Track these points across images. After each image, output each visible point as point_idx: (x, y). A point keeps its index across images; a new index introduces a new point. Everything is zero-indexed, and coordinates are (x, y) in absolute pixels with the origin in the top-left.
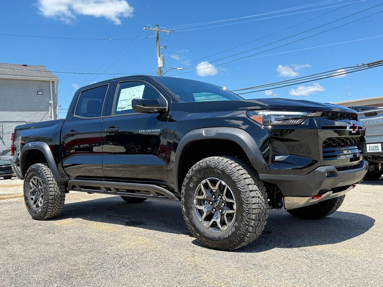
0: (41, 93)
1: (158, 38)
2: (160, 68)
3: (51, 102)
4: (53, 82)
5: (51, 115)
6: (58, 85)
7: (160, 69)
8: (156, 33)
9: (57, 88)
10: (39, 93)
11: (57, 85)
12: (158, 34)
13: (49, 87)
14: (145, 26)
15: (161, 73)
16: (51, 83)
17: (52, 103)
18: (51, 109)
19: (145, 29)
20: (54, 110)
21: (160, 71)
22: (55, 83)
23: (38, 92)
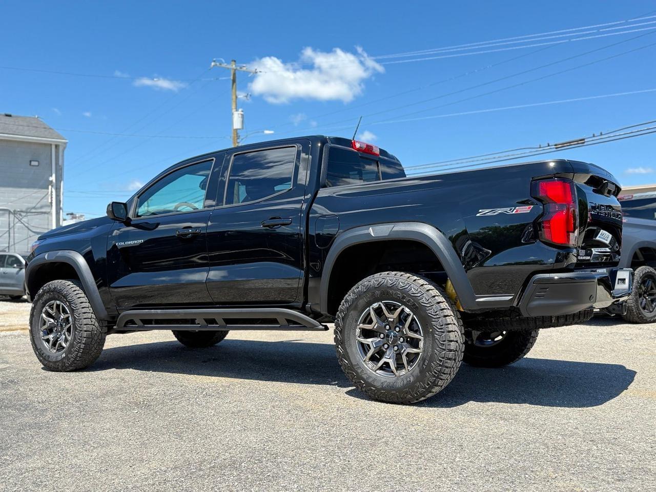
0: (35, 163)
1: (234, 81)
2: (237, 130)
3: (53, 178)
4: (57, 146)
5: (52, 200)
6: (65, 152)
7: (236, 132)
8: (232, 72)
9: (63, 156)
10: (33, 163)
11: (63, 151)
12: (234, 74)
13: (50, 154)
14: (214, 61)
15: (237, 139)
16: (53, 148)
17: (54, 181)
18: (52, 190)
19: (214, 66)
20: (56, 192)
21: (236, 136)
22: (61, 149)
23: (31, 161)
